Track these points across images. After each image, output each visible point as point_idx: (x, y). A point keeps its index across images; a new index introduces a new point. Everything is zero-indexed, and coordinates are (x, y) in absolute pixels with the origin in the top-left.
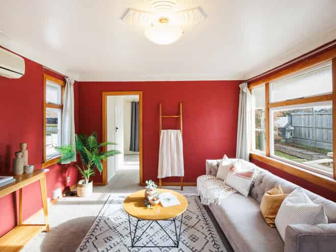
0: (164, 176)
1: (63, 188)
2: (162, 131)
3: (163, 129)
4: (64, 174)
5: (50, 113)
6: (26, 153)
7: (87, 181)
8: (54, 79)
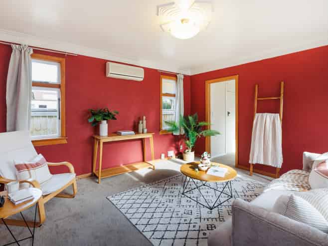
0: (254, 162)
1: (176, 152)
2: (257, 115)
3: (257, 112)
4: (177, 143)
5: (165, 100)
6: (145, 122)
7: (190, 151)
8: (168, 77)
